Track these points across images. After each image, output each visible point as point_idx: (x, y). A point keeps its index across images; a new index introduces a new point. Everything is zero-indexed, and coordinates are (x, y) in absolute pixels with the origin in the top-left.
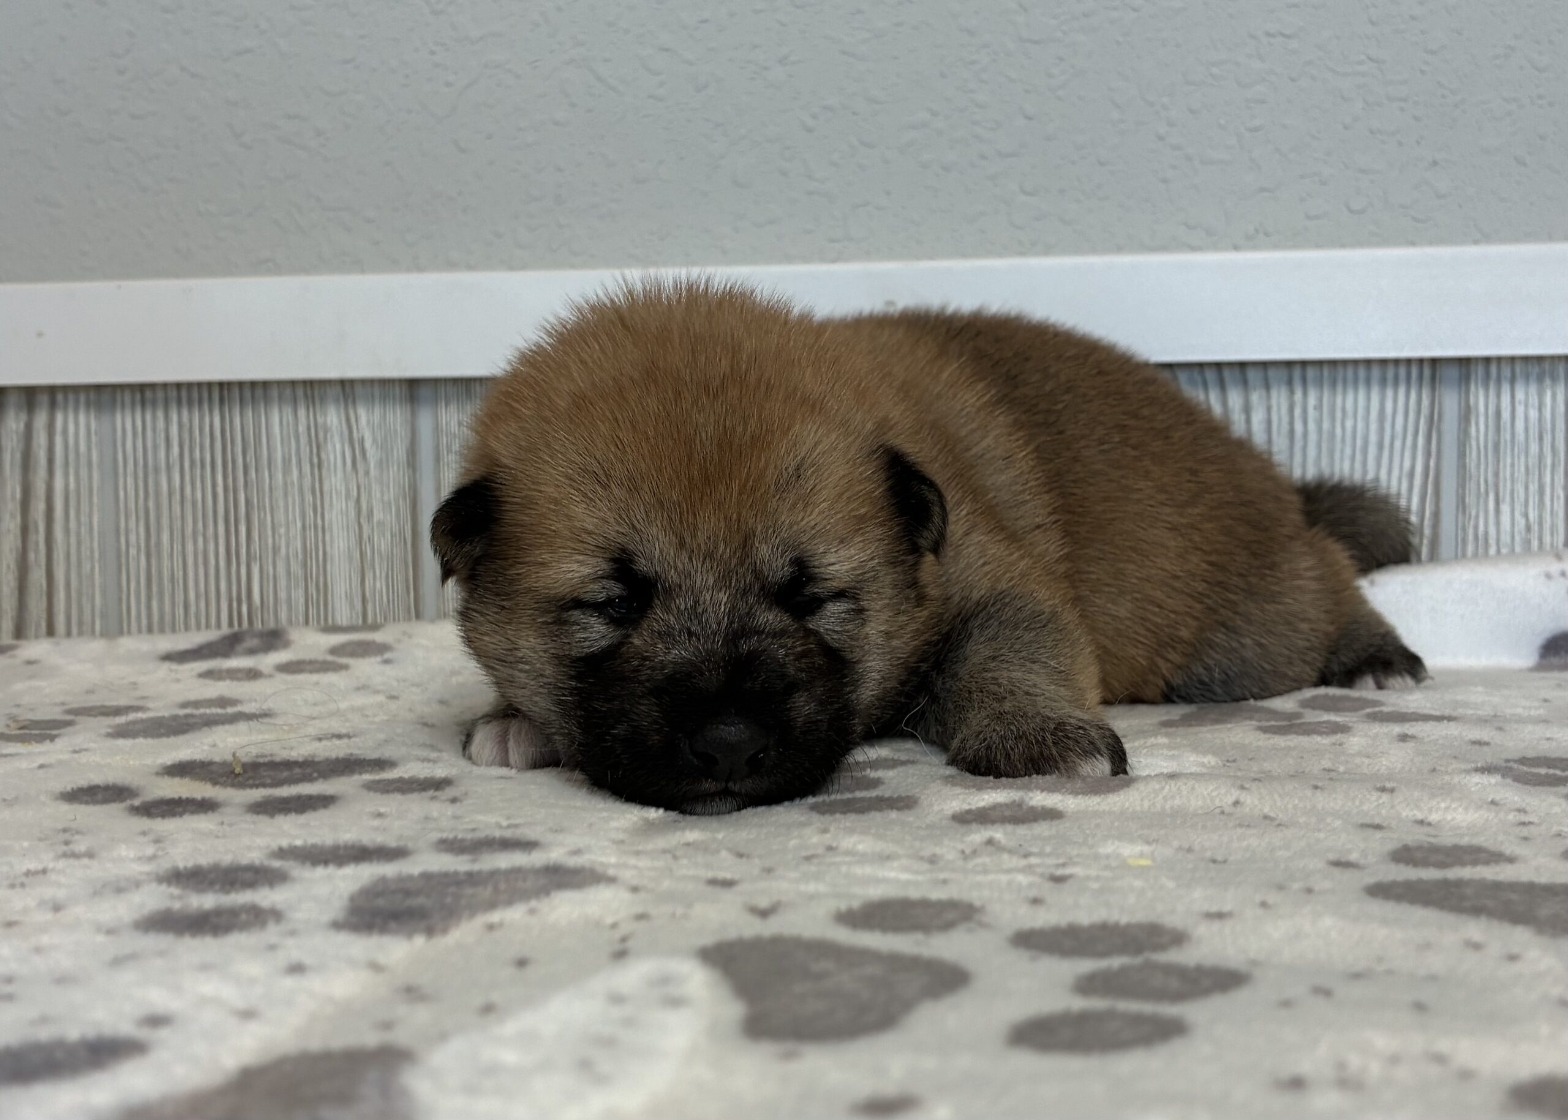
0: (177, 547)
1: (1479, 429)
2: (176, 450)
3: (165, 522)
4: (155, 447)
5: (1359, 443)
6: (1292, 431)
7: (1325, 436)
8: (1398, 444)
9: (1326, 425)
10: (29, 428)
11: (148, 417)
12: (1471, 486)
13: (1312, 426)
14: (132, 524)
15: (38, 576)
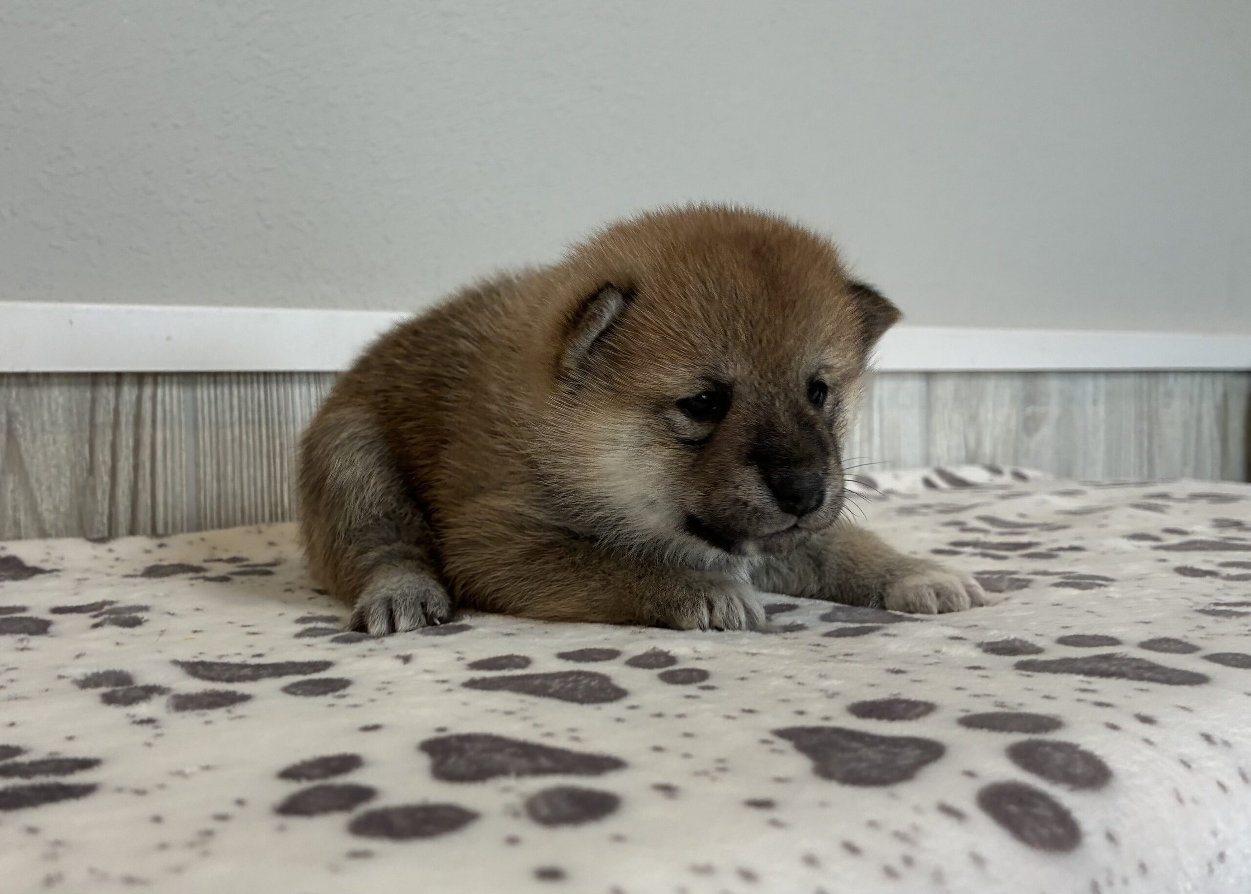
0: (237, 475)
2: (236, 414)
3: (229, 458)
4: (224, 412)
10: (139, 399)
11: (219, 392)
14: (208, 459)
15: (145, 498)
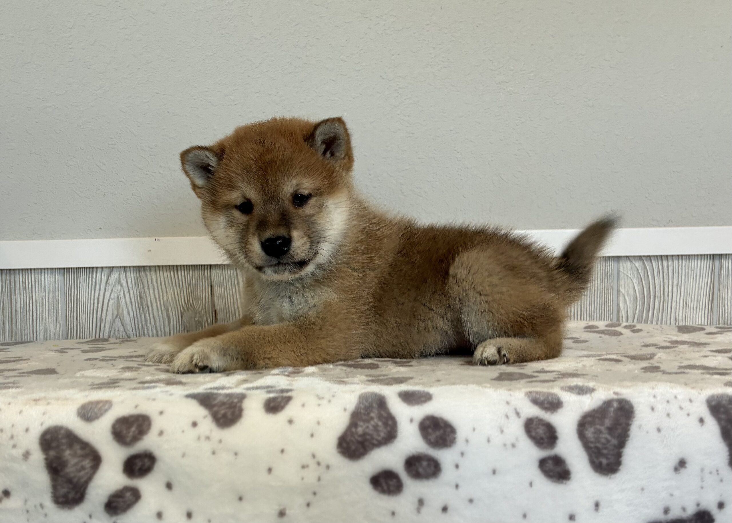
1: (724, 271)
5: (695, 275)
6: (679, 272)
7: (687, 273)
8: (704, 275)
9: (687, 271)
12: (721, 286)
13: (683, 271)
